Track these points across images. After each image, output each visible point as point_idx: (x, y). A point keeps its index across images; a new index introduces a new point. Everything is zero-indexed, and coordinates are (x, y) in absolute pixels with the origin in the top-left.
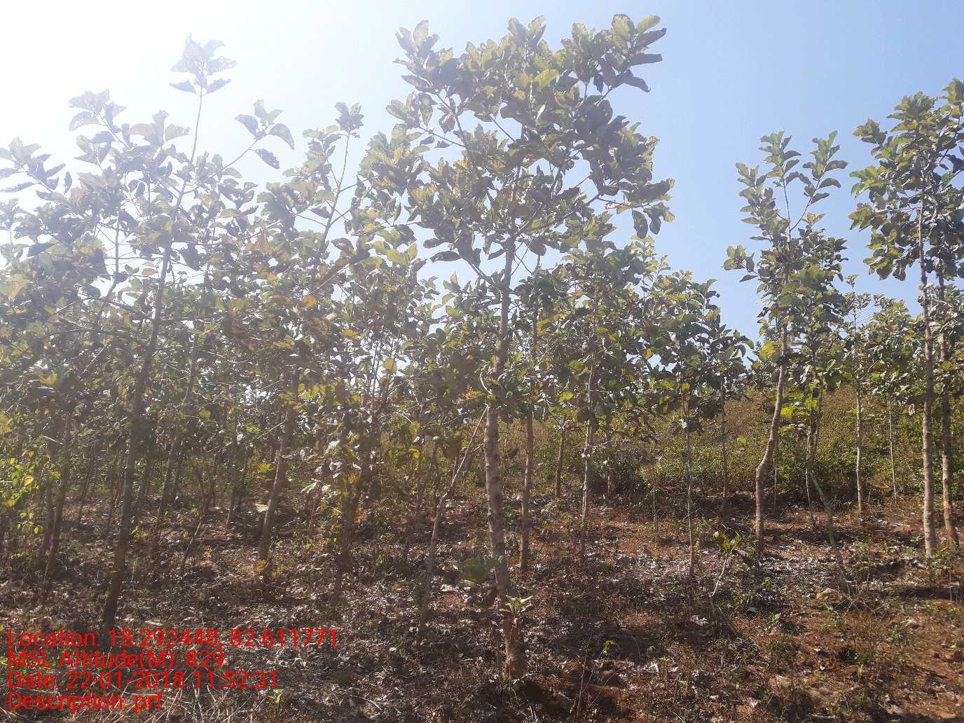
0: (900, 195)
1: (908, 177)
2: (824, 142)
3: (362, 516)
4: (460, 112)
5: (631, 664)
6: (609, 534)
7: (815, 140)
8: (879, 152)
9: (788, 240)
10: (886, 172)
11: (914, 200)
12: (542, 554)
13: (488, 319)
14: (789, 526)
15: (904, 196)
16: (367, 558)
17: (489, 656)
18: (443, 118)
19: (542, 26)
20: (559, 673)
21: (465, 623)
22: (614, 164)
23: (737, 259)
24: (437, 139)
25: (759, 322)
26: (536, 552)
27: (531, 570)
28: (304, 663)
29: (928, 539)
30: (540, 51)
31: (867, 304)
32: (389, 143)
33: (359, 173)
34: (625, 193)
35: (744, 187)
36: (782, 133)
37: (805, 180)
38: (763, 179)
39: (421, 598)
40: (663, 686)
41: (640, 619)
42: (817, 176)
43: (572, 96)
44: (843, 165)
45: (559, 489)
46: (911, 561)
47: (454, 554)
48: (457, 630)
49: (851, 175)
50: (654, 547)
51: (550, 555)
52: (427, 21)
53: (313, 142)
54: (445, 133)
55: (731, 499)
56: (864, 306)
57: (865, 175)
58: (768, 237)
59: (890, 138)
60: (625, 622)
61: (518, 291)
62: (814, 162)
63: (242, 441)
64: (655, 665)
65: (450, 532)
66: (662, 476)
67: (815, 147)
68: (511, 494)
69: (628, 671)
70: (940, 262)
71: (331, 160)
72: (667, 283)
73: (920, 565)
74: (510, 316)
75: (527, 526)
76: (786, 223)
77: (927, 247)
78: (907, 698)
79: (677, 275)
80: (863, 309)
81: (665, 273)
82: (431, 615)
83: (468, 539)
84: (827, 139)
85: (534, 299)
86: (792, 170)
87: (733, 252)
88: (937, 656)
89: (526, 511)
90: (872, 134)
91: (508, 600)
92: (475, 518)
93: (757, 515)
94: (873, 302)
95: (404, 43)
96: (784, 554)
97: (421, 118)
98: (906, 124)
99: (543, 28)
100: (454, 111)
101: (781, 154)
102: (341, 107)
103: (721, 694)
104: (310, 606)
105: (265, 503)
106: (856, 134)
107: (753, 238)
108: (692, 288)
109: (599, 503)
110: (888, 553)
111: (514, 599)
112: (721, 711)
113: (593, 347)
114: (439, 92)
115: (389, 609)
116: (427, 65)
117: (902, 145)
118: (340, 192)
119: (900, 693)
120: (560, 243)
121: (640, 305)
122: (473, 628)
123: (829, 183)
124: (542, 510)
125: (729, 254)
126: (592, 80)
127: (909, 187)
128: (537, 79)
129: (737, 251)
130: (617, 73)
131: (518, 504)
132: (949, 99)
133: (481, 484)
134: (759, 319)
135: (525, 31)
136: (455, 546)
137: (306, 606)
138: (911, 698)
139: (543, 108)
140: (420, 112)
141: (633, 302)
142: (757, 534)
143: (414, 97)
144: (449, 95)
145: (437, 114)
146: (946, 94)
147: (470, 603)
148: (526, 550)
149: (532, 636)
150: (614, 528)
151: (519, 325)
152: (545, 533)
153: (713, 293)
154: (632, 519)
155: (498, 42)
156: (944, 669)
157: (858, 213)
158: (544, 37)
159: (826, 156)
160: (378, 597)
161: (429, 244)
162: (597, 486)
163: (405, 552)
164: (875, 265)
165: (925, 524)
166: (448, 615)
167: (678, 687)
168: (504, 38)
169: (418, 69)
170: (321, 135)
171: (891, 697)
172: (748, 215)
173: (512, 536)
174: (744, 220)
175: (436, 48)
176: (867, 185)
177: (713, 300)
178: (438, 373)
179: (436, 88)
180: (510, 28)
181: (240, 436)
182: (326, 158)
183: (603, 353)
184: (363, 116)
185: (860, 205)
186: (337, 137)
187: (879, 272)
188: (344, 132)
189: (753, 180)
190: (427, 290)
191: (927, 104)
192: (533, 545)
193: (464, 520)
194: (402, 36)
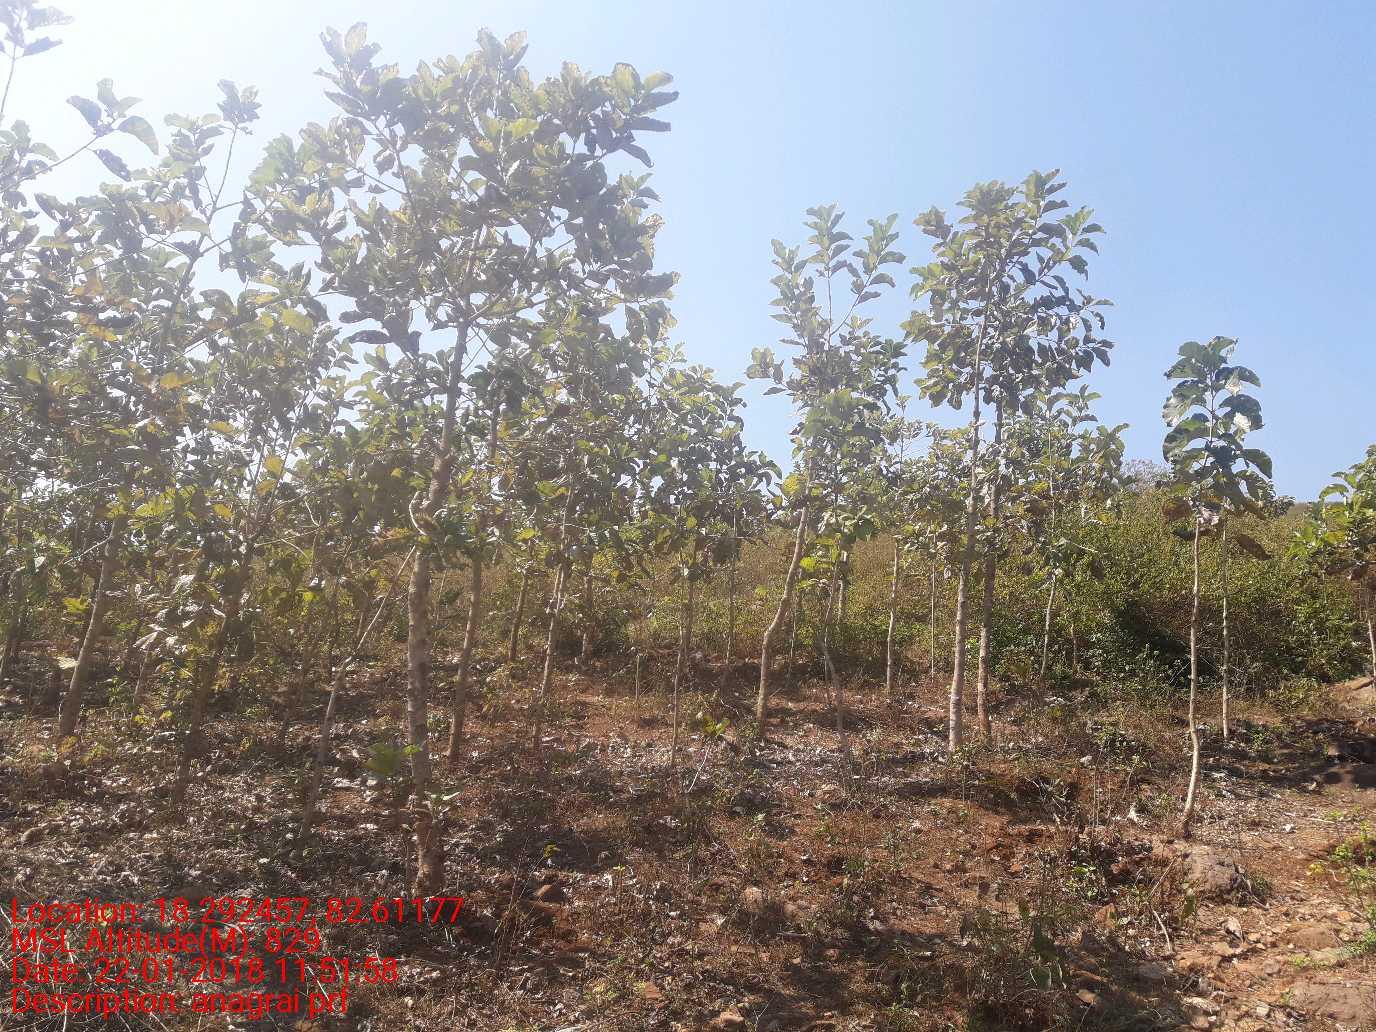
0: (962, 305)
1: (972, 284)
2: (881, 226)
3: (222, 683)
4: (404, 147)
5: (580, 875)
6: (576, 712)
7: (871, 223)
8: (942, 249)
9: (826, 348)
10: (945, 276)
11: (977, 313)
12: (482, 738)
13: (426, 415)
14: (802, 705)
15: (965, 306)
16: (224, 739)
17: (395, 868)
18: (379, 154)
19: (524, 45)
20: (488, 888)
21: (365, 829)
22: (606, 243)
23: (764, 366)
24: (369, 182)
25: (792, 441)
26: (474, 736)
27: (465, 759)
28: (136, 880)
29: (954, 728)
30: (517, 80)
31: (917, 434)
32: (296, 151)
33: (247, 189)
34: (617, 282)
35: (778, 271)
36: (833, 207)
37: (854, 272)
38: (802, 265)
39: (305, 795)
40: (613, 900)
41: (600, 820)
42: (868, 270)
43: (555, 152)
44: (900, 259)
45: (514, 650)
46: (932, 754)
47: (356, 738)
48: (354, 837)
49: (911, 272)
50: (631, 729)
51: (491, 739)
52: (365, 24)
53: (179, 134)
54: (380, 174)
55: (737, 670)
56: (914, 437)
57: (927, 274)
58: (801, 341)
59: (956, 233)
60: (579, 824)
61: (473, 380)
62: (866, 250)
63: (42, 567)
64: (608, 877)
65: (352, 707)
66: (656, 636)
67: (869, 231)
68: (447, 653)
69: (575, 885)
70: (1001, 393)
71: (204, 161)
72: (681, 379)
73: (940, 759)
74: (459, 413)
75: (463, 698)
76: (825, 325)
77: (988, 372)
78: (894, 914)
79: (694, 370)
80: (912, 440)
81: (678, 366)
82: (319, 819)
83: (377, 717)
84: (884, 222)
85: (494, 393)
86: (842, 257)
87: (758, 355)
88: (936, 866)
89: (464, 678)
90: (935, 225)
91: (426, 798)
92: (388, 686)
93: (761, 691)
94: (924, 432)
95: (330, 48)
96: (789, 741)
97: (348, 151)
98: (976, 218)
99: (524, 49)
100: (394, 145)
101: (830, 236)
102: (228, 87)
103: (682, 910)
104: (140, 804)
105: (75, 656)
106: (917, 223)
107: (783, 341)
108: (711, 390)
109: (568, 670)
110: (907, 743)
111: (434, 796)
112: (679, 928)
113: (573, 466)
114: (376, 120)
115: (257, 810)
116: (361, 83)
117: (970, 242)
118: (215, 209)
119: (888, 907)
120: (530, 335)
121: (644, 404)
122: (377, 834)
123: (880, 279)
124: (488, 680)
125: (754, 358)
126: (583, 135)
127: (973, 296)
128: (511, 127)
129: (764, 355)
130: (614, 135)
131: (453, 669)
132: (1027, 195)
133: (401, 638)
134: (794, 436)
135: (499, 46)
136: (358, 727)
137: (132, 804)
138: (898, 912)
139: (515, 165)
140: (346, 143)
141: (635, 400)
142: (759, 715)
143: (340, 122)
144: (389, 124)
145: (371, 147)
146: (1023, 188)
147: (374, 802)
148: (459, 735)
149: (457, 845)
150: (584, 704)
151: (473, 429)
152: (489, 710)
153: (739, 401)
154: (609, 693)
155: (461, 60)
156: (940, 881)
157: (911, 323)
158: (523, 62)
159: (882, 246)
160: (242, 793)
161: (347, 318)
162: (567, 646)
163: (282, 734)
164: (927, 388)
165: (952, 710)
166: (341, 818)
167: (633, 902)
168: (470, 57)
169: (349, 86)
170: (193, 127)
171: (877, 911)
172: (779, 310)
173: (440, 715)
174: (774, 317)
175: (376, 62)
176: (928, 287)
177: (738, 411)
178: (348, 489)
179: (373, 114)
180: (479, 40)
181: (40, 560)
182: (197, 158)
183: (585, 475)
184: (260, 106)
185: (914, 313)
186: (215, 132)
187: (932, 397)
188: (229, 124)
189: (791, 264)
190: (339, 355)
191: (1002, 195)
192: (471, 726)
193: (372, 690)
194: (329, 39)
